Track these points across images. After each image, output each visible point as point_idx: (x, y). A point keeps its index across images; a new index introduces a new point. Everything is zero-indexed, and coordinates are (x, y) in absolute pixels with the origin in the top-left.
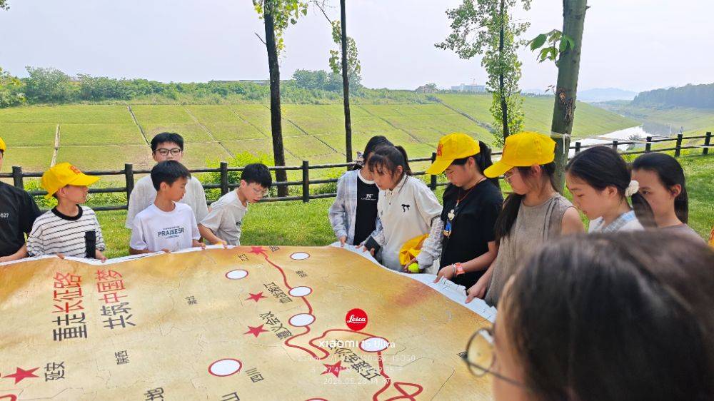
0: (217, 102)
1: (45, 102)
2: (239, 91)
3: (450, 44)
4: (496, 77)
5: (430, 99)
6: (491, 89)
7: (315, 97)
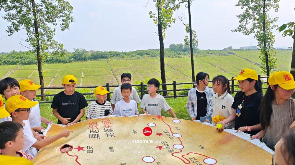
0: (139, 58)
1: (79, 61)
2: (147, 54)
3: (239, 30)
4: (262, 42)
5: (230, 53)
6: (259, 48)
7: (178, 54)
